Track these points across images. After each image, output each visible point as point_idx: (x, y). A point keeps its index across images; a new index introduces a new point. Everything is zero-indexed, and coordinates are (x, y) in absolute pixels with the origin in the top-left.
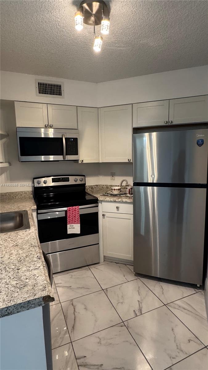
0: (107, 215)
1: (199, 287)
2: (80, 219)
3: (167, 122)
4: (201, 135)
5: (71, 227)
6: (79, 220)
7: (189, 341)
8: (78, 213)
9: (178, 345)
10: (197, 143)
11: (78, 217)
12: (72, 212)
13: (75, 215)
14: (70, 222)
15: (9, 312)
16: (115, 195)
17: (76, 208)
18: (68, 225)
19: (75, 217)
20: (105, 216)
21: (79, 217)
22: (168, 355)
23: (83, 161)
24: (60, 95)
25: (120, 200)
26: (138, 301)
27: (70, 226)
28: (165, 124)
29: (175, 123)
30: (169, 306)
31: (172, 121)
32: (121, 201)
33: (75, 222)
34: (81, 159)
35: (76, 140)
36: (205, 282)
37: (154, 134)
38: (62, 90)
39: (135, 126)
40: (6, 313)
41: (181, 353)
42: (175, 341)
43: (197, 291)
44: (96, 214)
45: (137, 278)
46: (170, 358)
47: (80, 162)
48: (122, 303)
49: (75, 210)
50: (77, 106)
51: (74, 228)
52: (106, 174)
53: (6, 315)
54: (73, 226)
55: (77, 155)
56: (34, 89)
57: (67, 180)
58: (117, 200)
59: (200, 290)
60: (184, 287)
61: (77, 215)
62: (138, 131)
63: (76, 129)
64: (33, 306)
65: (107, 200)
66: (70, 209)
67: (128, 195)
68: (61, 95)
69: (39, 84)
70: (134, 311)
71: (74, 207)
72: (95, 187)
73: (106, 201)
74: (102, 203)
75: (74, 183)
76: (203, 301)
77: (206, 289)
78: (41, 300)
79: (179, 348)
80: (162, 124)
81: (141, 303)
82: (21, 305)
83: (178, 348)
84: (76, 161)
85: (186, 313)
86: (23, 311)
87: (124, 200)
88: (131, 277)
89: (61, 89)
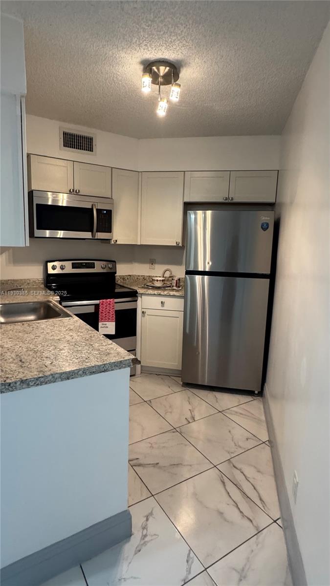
0: (148, 312)
1: (257, 394)
2: (116, 315)
3: (226, 198)
4: (267, 218)
5: (103, 326)
6: (114, 317)
7: (247, 439)
8: (113, 308)
9: (236, 443)
10: (262, 228)
11: (112, 313)
12: (106, 306)
13: (110, 310)
14: (102, 319)
15: (106, 369)
16: (158, 288)
17: (110, 302)
18: (99, 323)
19: (109, 313)
20: (146, 314)
21: (114, 312)
22: (227, 451)
23: (116, 241)
24: (90, 151)
25: (166, 293)
26: (190, 410)
27: (103, 324)
28: (224, 201)
29: (236, 200)
30: (225, 412)
31: (232, 198)
32: (168, 294)
33: (109, 319)
34: (114, 239)
35: (109, 212)
36: (264, 389)
37: (209, 213)
38: (94, 144)
39: (187, 200)
40: (103, 370)
41: (239, 449)
42: (233, 440)
43: (255, 398)
44: (134, 311)
45: (184, 388)
46: (229, 453)
47: (113, 243)
48: (171, 412)
49: (109, 304)
50: (112, 168)
51: (107, 327)
52: (142, 261)
53: (103, 371)
54: (106, 324)
55: (110, 232)
56: (57, 140)
57: (92, 266)
58: (162, 294)
59: (258, 398)
60: (241, 396)
61: (112, 310)
62: (189, 206)
63: (109, 198)
64: (124, 366)
65: (150, 293)
66: (103, 302)
67: (175, 288)
68: (92, 151)
69: (64, 133)
70: (186, 419)
71: (109, 300)
72: (128, 277)
73: (148, 294)
74: (141, 297)
75: (102, 271)
76: (262, 407)
77: (265, 397)
78: (131, 361)
79: (237, 444)
80: (220, 200)
81: (193, 411)
82: (115, 364)
83: (236, 446)
84: (108, 241)
85: (244, 418)
86: (116, 369)
87: (172, 293)
88: (179, 389)
89: (92, 143)
